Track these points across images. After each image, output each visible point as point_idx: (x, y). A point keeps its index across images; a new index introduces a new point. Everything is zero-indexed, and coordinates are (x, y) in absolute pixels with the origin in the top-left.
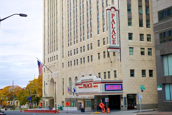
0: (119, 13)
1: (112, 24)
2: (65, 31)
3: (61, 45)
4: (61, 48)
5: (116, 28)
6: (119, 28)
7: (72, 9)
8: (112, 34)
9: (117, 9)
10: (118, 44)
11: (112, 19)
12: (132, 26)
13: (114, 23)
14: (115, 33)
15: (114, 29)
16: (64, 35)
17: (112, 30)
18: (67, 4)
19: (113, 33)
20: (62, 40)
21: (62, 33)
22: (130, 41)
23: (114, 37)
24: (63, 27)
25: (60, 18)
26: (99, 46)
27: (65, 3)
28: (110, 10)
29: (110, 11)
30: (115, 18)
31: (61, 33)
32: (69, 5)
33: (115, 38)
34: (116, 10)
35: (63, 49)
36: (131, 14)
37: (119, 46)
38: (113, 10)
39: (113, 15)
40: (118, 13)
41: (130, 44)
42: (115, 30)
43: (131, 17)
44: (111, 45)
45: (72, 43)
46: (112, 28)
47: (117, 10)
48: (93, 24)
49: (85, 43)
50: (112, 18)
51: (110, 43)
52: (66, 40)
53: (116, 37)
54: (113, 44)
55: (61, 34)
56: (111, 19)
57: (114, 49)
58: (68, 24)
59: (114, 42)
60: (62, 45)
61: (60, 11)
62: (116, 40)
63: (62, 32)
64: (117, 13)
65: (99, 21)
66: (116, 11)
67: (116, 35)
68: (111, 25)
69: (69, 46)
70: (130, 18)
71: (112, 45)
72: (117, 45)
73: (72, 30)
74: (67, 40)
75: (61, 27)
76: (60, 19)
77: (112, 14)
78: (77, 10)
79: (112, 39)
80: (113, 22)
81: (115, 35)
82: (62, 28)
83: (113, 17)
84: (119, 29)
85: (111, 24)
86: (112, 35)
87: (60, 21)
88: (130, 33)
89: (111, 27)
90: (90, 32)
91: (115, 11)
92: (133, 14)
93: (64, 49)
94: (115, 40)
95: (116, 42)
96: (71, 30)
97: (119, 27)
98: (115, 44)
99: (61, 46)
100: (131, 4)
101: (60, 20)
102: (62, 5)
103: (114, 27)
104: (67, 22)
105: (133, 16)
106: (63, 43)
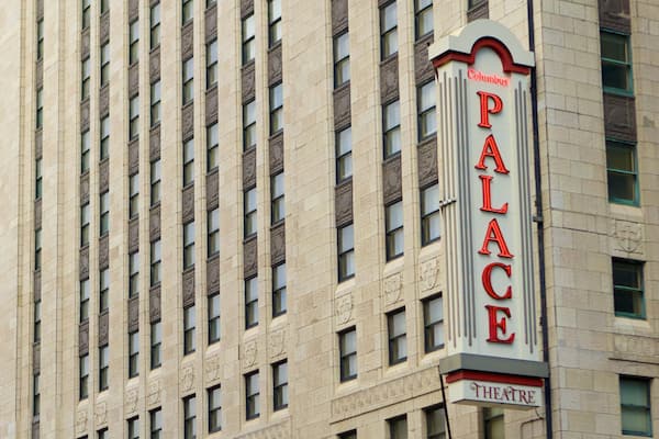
0: (540, 89)
1: (486, 181)
2: (59, 279)
3: (18, 389)
4: (18, 410)
5: (514, 209)
6: (534, 210)
7: (118, 110)
8: (486, 262)
9: (521, 55)
10: (530, 341)
11: (486, 134)
12: (637, 205)
13: (502, 170)
14: (505, 254)
15: (500, 219)
16: (47, 310)
17: (481, 223)
18: (73, 81)
19: (494, 249)
20: (27, 350)
21: (27, 299)
22: (625, 323)
23: (500, 282)
24: (38, 252)
25: (21, 186)
26: (345, 376)
27: (62, 71)
28: (468, 59)
29: (464, 67)
30: (506, 130)
31: (19, 296)
32: (94, 86)
33: (509, 296)
34: (511, 67)
35: (35, 425)
36: (632, 107)
37: (538, 356)
38: (489, 63)
39: (491, 105)
40: (529, 95)
41: (624, 345)
42: (512, 229)
43: (634, 134)
44: (473, 351)
45: (110, 373)
46: (487, 209)
47: (522, 69)
48: (299, 207)
49: (224, 361)
50: (484, 125)
51: (470, 332)
52: (59, 353)
53: (513, 282)
54: (493, 339)
55: (19, 305)
56: (478, 140)
57: (502, 387)
58: (84, 228)
59: (503, 327)
60: (27, 393)
61: (22, 136)
62: (516, 306)
63: (28, 289)
64: (518, 93)
65: (350, 180)
66: (516, 79)
67: (516, 265)
68: (477, 186)
69: (82, 396)
70: (623, 138)
71: (482, 348)
72: (523, 352)
73: (118, 266)
74: (71, 355)
75: (20, 256)
76: (21, 196)
77: (484, 97)
78: (162, 109)
79: (483, 299)
80: (491, 164)
81: (508, 271)
82: (28, 258)
83: (492, 120)
84: (535, 225)
85: (475, 174)
86: (481, 264)
87: (21, 205)
88: (624, 255)
89: (478, 202)
90: (264, 272)
91: (507, 72)
92: (643, 110)
93: (42, 417)
94: (506, 311)
95: (516, 325)
96: (102, 271)
97: (539, 204)
98: (510, 341)
99: (18, 401)
100: (628, 24)
101: (15, 202)
102: (39, 90)
103: (496, 205)
104: (73, 213)
105: (648, 123)
106: (36, 375)
